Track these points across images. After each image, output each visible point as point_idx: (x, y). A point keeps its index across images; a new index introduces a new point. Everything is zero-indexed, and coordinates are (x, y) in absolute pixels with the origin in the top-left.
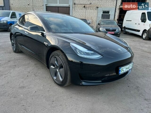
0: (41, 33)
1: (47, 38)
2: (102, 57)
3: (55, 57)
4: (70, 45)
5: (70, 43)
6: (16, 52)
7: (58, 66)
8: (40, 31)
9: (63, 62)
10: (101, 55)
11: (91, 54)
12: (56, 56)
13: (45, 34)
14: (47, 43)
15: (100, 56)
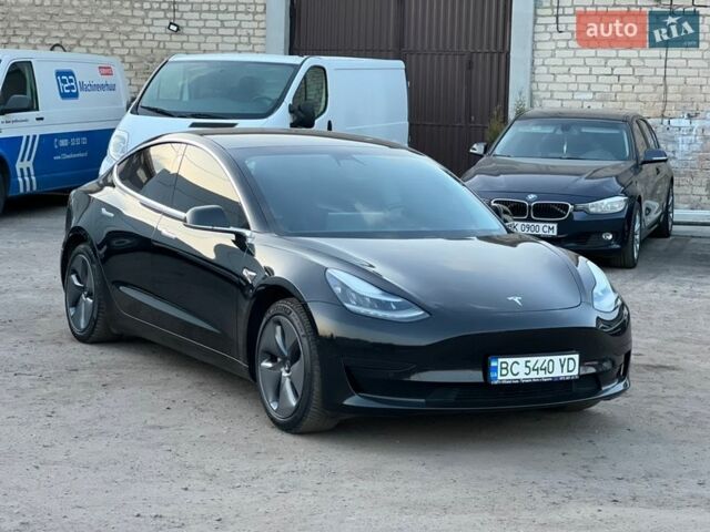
0: (233, 237)
1: (257, 257)
2: (428, 315)
3: (279, 323)
4: (328, 277)
5: (326, 269)
6: (91, 339)
7: (286, 354)
8: (232, 229)
9: (302, 334)
10: (423, 309)
11: (394, 307)
12: (282, 318)
13: (249, 241)
14: (254, 274)
15: (422, 312)
